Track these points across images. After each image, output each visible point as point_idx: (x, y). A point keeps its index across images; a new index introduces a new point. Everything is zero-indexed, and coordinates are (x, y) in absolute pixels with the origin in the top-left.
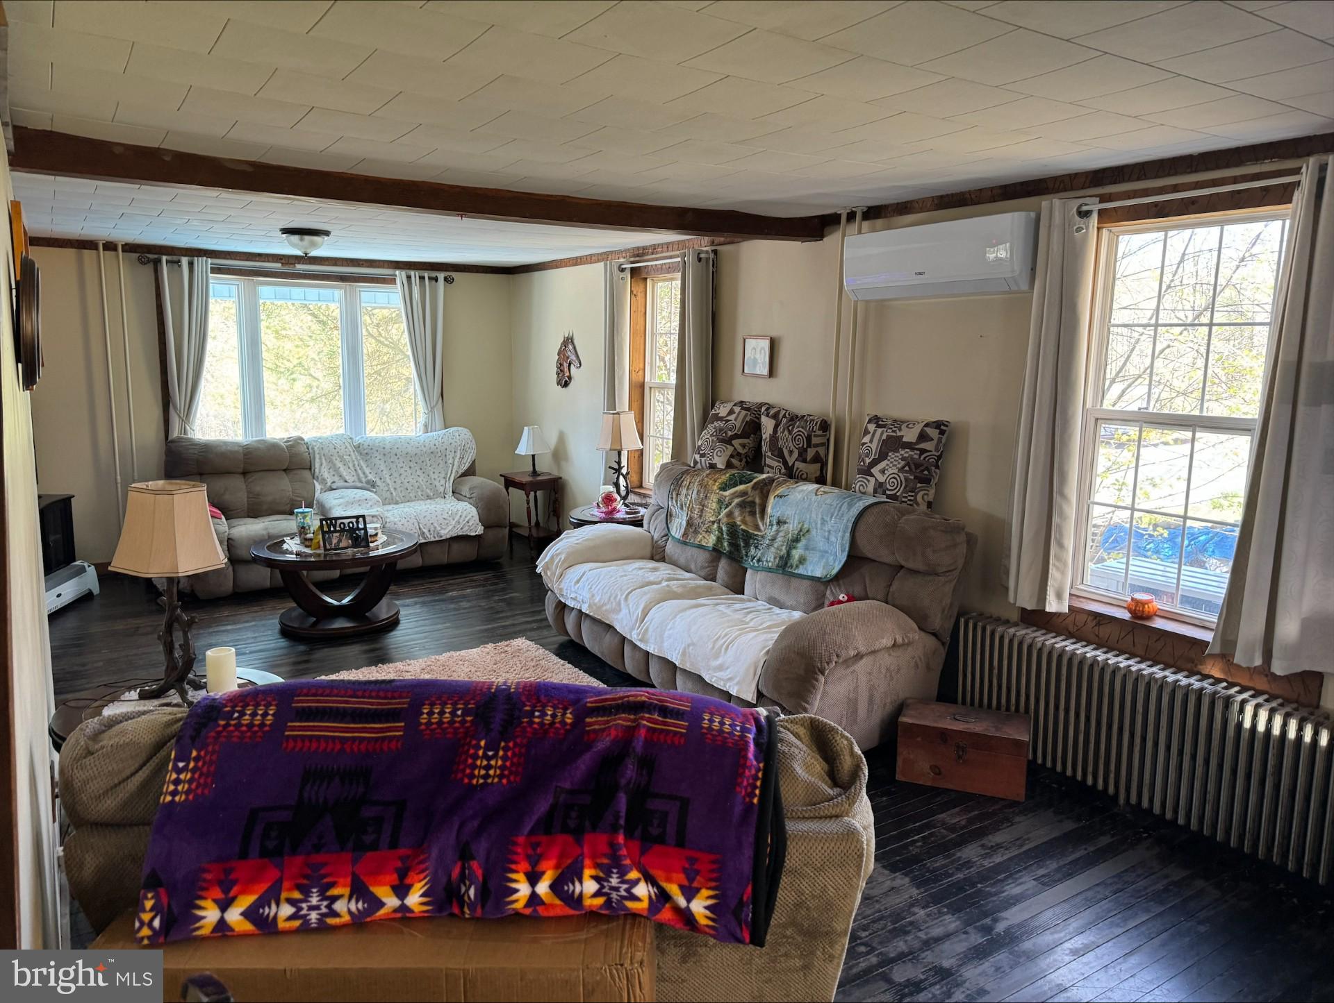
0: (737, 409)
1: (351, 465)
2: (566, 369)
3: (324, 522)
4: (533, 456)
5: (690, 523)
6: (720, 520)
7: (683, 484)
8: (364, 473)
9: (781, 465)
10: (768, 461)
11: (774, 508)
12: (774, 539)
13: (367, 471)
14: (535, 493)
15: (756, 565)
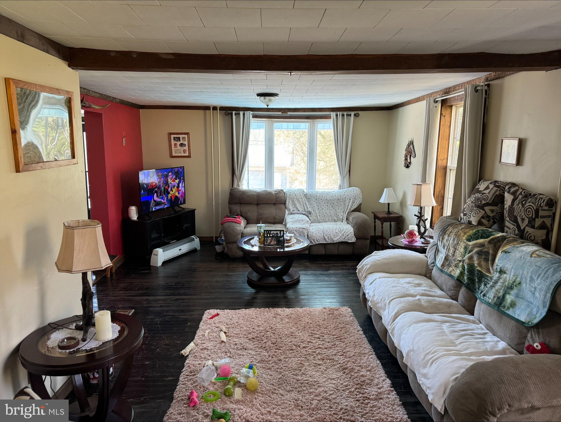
0: (491, 186)
1: (302, 203)
2: (409, 159)
3: (266, 232)
4: (389, 204)
5: (446, 259)
6: (464, 260)
7: (447, 233)
8: (307, 207)
9: (515, 227)
10: (507, 224)
11: (500, 260)
12: (496, 282)
13: (308, 207)
14: (390, 223)
15: (482, 298)
